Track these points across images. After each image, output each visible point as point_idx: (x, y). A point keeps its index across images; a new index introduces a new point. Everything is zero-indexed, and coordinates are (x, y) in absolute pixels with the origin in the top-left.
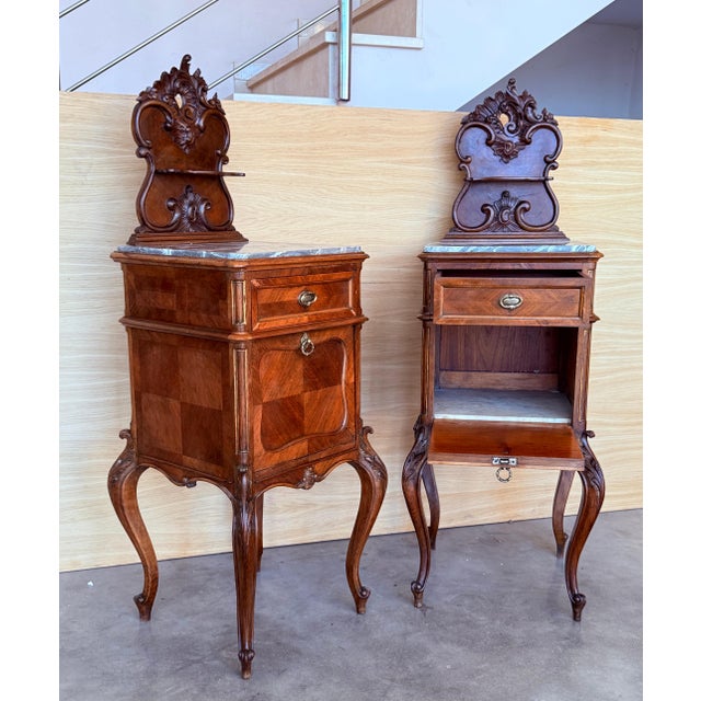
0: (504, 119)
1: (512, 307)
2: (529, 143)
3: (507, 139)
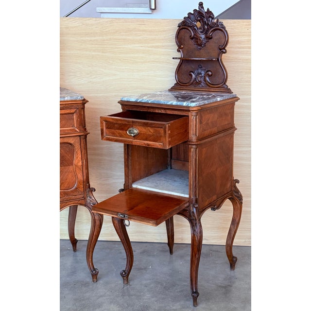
2: (211, 38)
3: (199, 36)
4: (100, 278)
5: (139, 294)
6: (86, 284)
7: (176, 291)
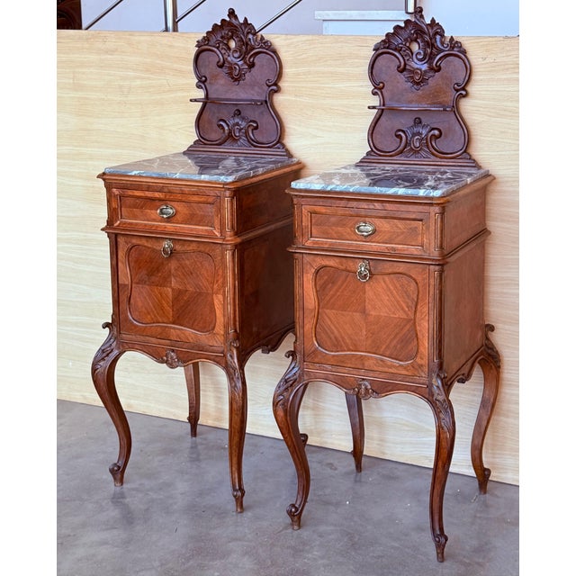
0: (415, 47)
1: (365, 234)
3: (416, 66)
4: (250, 507)
5: (301, 548)
6: (221, 514)
7: (371, 554)
